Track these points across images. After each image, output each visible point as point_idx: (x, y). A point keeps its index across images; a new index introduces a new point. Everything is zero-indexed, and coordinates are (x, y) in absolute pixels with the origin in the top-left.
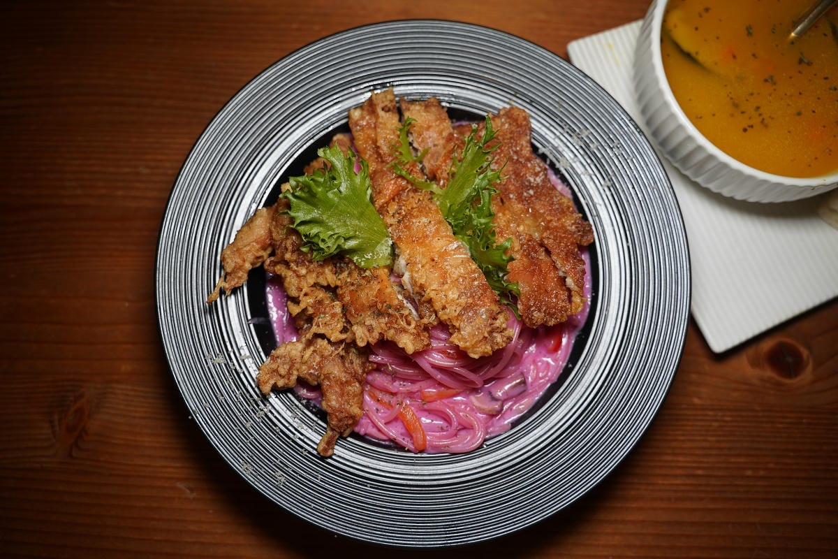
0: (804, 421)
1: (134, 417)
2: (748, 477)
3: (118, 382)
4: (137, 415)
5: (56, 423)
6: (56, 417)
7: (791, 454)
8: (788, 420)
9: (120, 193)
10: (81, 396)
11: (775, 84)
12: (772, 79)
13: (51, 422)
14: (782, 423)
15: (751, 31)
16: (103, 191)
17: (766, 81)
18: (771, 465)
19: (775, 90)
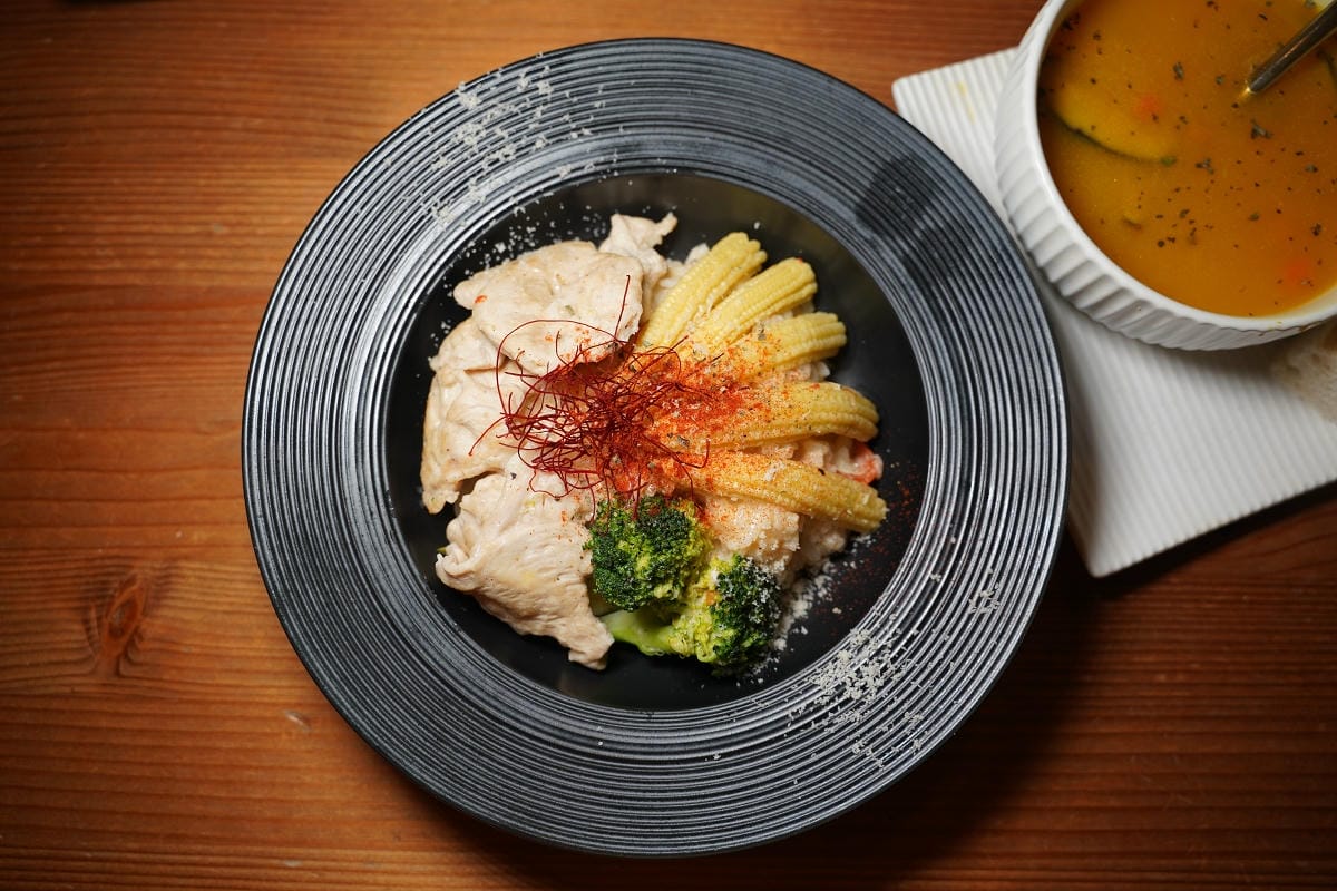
0: (1245, 598)
1: (215, 612)
2: (1160, 684)
3: (187, 558)
4: (220, 608)
5: (94, 624)
6: (93, 614)
7: (1226, 648)
8: (1220, 598)
9: (182, 265)
10: (132, 581)
11: (1212, 172)
12: (1208, 165)
13: (86, 621)
14: (1210, 602)
15: (1181, 72)
16: (156, 263)
17: (1199, 166)
18: (1195, 666)
19: (1212, 182)
